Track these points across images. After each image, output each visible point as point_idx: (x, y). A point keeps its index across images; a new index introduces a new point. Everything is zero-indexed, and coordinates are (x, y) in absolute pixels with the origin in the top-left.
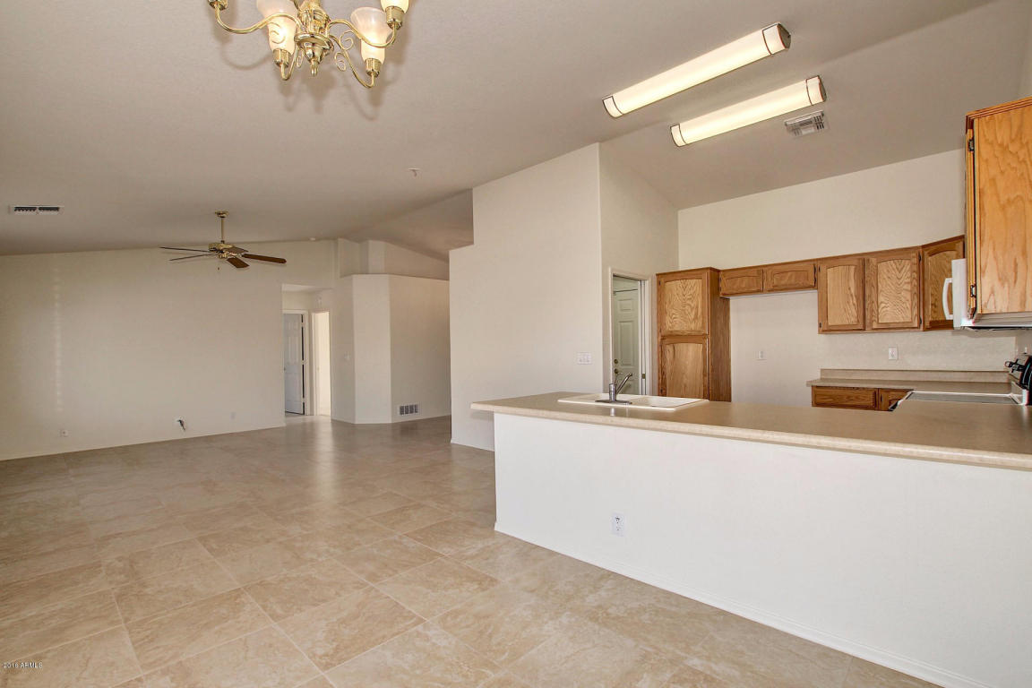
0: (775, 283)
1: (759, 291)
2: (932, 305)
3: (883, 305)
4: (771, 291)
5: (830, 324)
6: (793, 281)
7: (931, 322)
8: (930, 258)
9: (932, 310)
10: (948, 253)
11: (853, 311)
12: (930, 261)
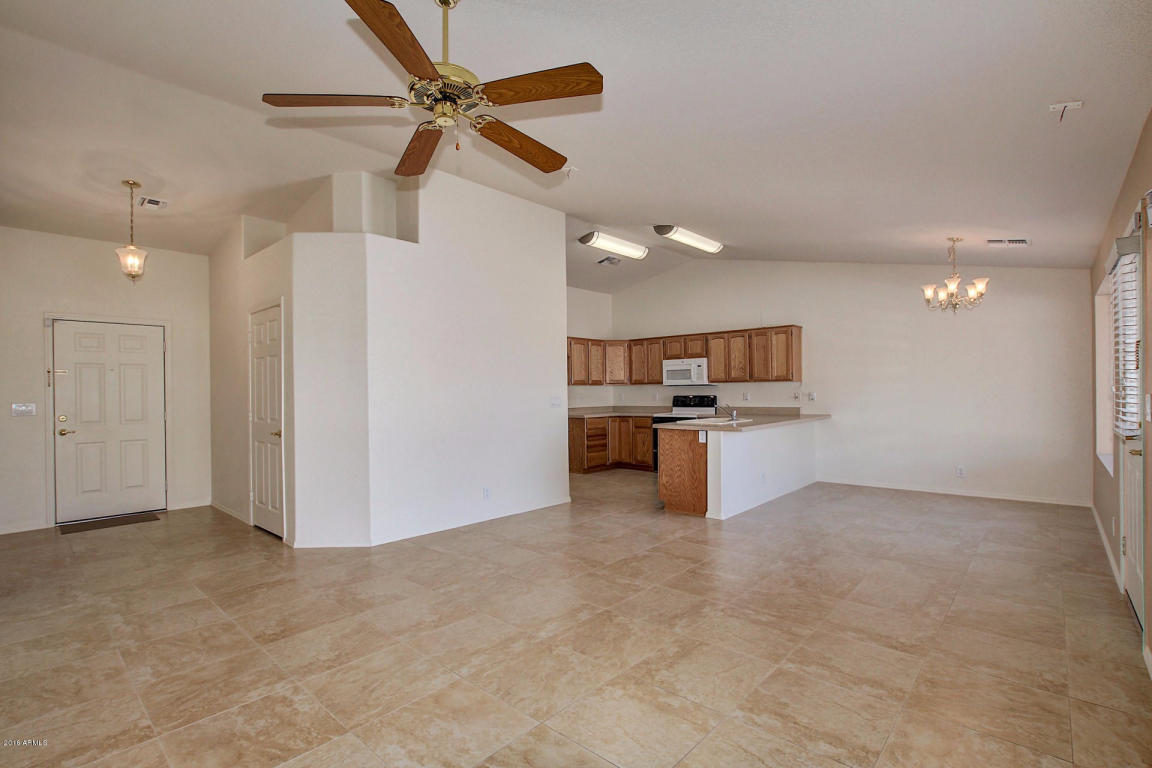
2: (610, 372)
3: (593, 370)
5: (576, 379)
7: (610, 381)
9: (610, 375)
10: (620, 347)
11: (584, 372)
12: (609, 349)
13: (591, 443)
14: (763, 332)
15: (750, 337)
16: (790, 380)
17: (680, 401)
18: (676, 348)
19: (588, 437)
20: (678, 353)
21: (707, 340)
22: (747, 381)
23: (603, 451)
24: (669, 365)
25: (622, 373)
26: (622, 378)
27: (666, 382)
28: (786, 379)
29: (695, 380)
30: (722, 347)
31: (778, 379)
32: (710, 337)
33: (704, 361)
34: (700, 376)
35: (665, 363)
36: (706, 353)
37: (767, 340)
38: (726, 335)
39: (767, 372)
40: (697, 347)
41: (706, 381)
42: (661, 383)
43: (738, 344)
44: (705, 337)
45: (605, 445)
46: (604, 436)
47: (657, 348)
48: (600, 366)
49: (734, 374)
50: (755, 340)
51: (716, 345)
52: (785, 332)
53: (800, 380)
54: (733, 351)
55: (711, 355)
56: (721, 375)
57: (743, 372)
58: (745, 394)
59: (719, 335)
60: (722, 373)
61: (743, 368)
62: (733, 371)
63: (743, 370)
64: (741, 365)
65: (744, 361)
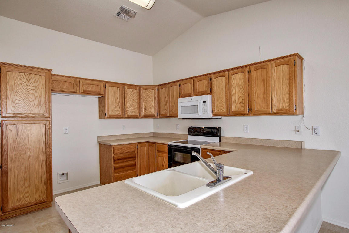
0: (85, 89)
1: (75, 93)
2: (144, 109)
3: (129, 107)
4: (81, 93)
5: (110, 114)
6: (93, 90)
7: (144, 115)
8: (143, 91)
9: (144, 110)
10: (151, 90)
11: (119, 109)
12: (144, 92)
13: (117, 165)
14: (261, 66)
15: (249, 72)
16: (293, 114)
17: (193, 131)
18: (188, 88)
19: (114, 160)
20: (190, 92)
21: (211, 80)
22: (246, 115)
23: (132, 170)
24: (182, 102)
25: (153, 109)
26: (153, 113)
27: (181, 116)
28: (288, 112)
29: (201, 115)
30: (224, 84)
31: (279, 113)
32: (213, 76)
33: (208, 98)
34: (205, 110)
35: (180, 100)
36: (210, 91)
37: (267, 72)
38: (227, 73)
39: (268, 105)
40: (203, 85)
41: (210, 115)
42: (177, 117)
43: (238, 80)
44: (209, 77)
45: (135, 165)
46: (134, 158)
47: (175, 89)
48: (136, 104)
49: (234, 108)
50: (254, 74)
51: (219, 83)
52: (287, 63)
53: (302, 114)
54: (233, 88)
55: (214, 91)
56: (223, 109)
57: (242, 106)
58: (245, 126)
59: (221, 74)
60: (223, 108)
61: (243, 102)
62: (234, 106)
63: (243, 104)
64: (241, 100)
65: (243, 96)
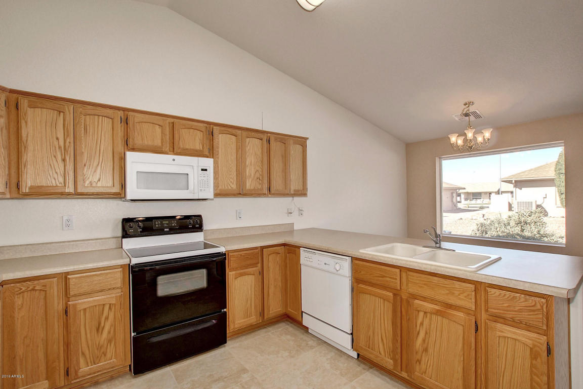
14: (282, 139)
15: (268, 141)
16: (306, 195)
18: (153, 133)
20: (158, 143)
21: (211, 133)
22: (264, 195)
30: (234, 146)
32: (215, 128)
34: (205, 184)
35: (132, 156)
36: (210, 152)
37: (286, 148)
38: (239, 132)
39: (285, 185)
41: (210, 194)
43: (253, 147)
44: (209, 128)
49: (249, 185)
50: (274, 146)
51: (223, 141)
54: (248, 156)
55: (218, 154)
56: (233, 186)
57: (260, 184)
58: (238, 211)
59: (230, 130)
60: (233, 184)
61: (261, 179)
62: (249, 181)
63: (261, 182)
64: (258, 175)
65: (261, 170)
